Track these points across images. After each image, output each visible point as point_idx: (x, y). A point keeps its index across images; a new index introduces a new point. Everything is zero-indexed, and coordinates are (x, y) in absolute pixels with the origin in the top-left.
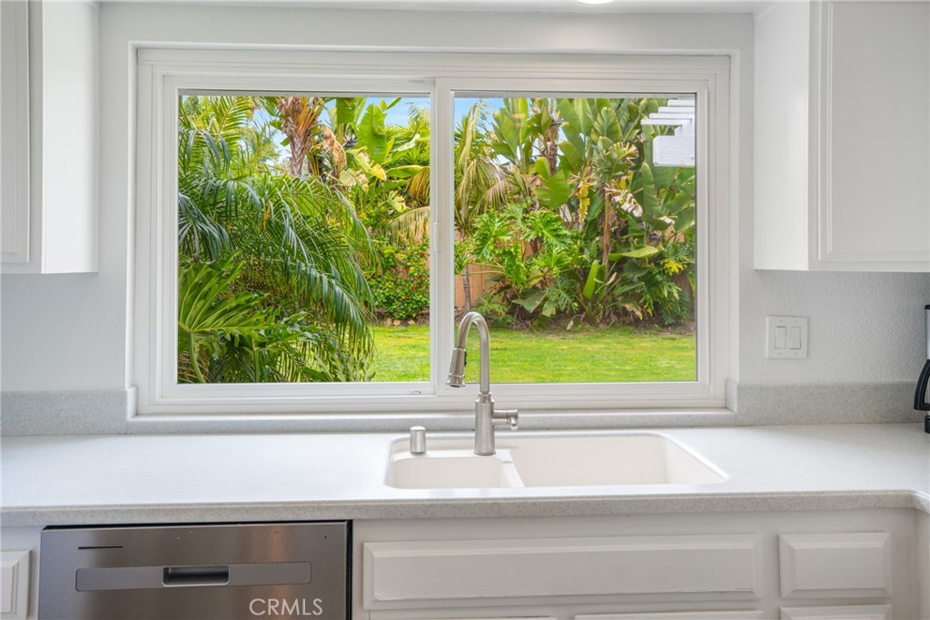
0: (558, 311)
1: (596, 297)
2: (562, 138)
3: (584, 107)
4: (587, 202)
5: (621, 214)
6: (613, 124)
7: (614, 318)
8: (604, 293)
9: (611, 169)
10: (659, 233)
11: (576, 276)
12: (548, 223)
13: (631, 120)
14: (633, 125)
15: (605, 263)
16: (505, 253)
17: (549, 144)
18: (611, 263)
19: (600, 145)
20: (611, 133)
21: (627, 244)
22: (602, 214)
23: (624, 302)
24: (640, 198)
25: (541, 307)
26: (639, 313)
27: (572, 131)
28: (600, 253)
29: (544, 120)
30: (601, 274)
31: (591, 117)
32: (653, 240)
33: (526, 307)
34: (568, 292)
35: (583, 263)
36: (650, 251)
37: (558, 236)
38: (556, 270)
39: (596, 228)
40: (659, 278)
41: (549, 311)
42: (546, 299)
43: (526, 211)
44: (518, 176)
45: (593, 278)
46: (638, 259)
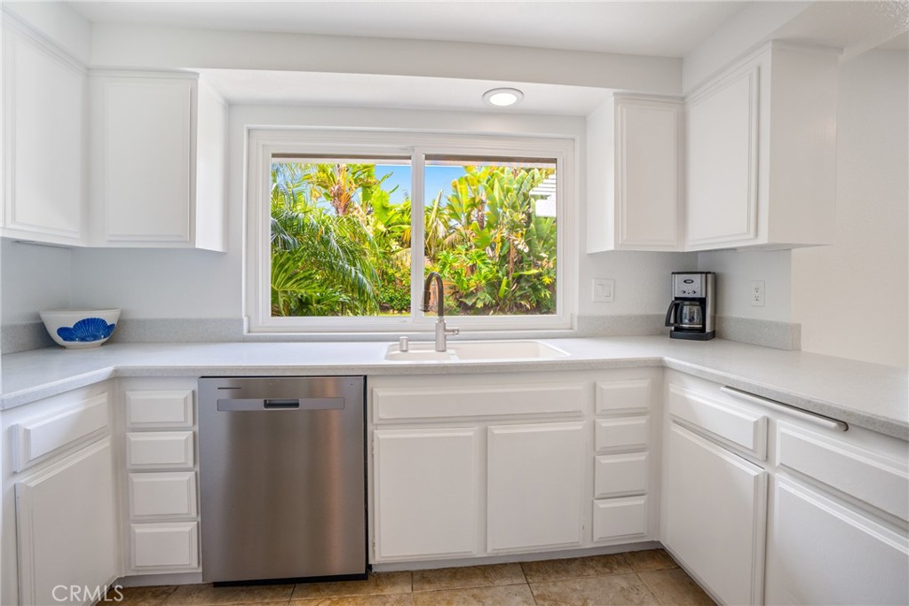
0: (485, 304)
1: (505, 297)
2: (487, 210)
3: (499, 193)
4: (500, 244)
5: (519, 252)
6: (514, 203)
7: (515, 309)
8: (510, 295)
9: (513, 227)
10: (539, 263)
11: (494, 285)
12: (479, 256)
13: (524, 201)
14: (526, 203)
15: (510, 279)
16: (455, 272)
17: (480, 213)
18: (513, 278)
19: (508, 214)
20: (513, 207)
21: (522, 269)
22: (509, 252)
23: (521, 300)
24: (529, 243)
25: (475, 303)
26: (528, 306)
27: (493, 206)
28: (507, 274)
29: (477, 201)
30: (508, 285)
31: (503, 198)
32: (536, 266)
33: (467, 302)
34: (490, 294)
35: (498, 278)
36: (534, 271)
37: (485, 263)
38: (484, 282)
39: (505, 260)
40: (539, 287)
41: (480, 305)
42: (478, 299)
43: (467, 250)
44: (463, 233)
45: (503, 287)
46: (528, 276)
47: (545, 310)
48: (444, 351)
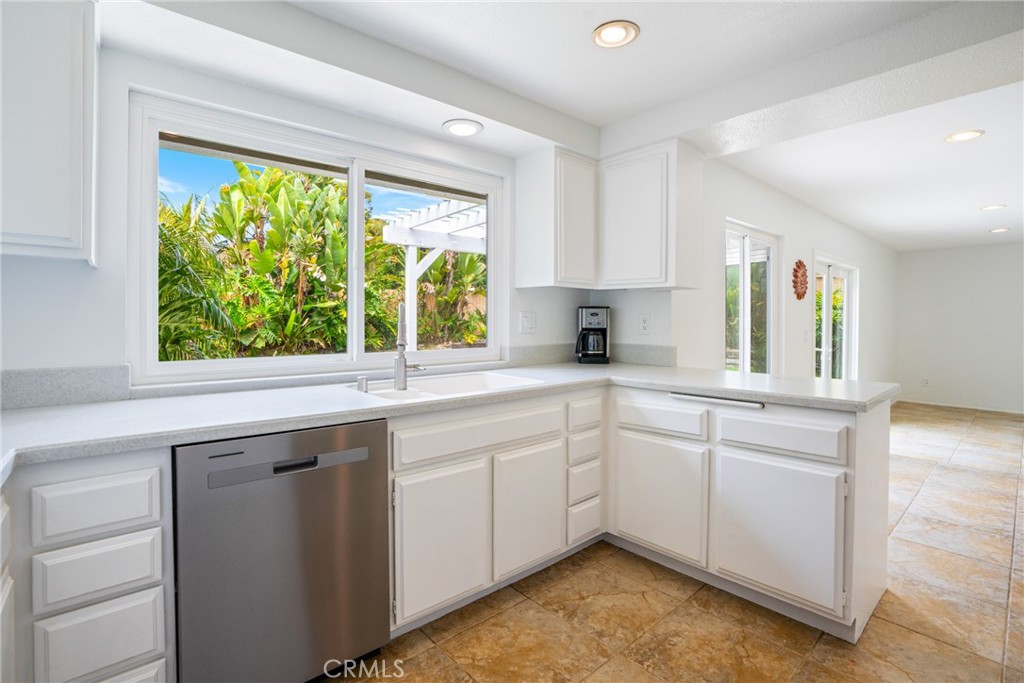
0: (267, 344)
1: (293, 334)
2: (268, 227)
3: (286, 204)
4: (287, 271)
5: (312, 281)
6: (306, 223)
7: (304, 348)
8: (298, 332)
9: (305, 251)
10: (335, 294)
11: (281, 320)
12: (262, 284)
13: (318, 220)
14: (318, 224)
15: (299, 312)
16: (229, 303)
17: (259, 230)
18: (303, 312)
19: (298, 234)
20: (306, 227)
21: (314, 300)
22: (298, 278)
23: (312, 337)
24: (324, 269)
25: (254, 342)
26: (322, 344)
27: (277, 224)
28: (295, 306)
29: (255, 214)
30: (297, 320)
31: (292, 215)
32: (331, 297)
33: (244, 342)
34: (274, 331)
35: (285, 311)
36: (330, 304)
37: (269, 293)
38: (268, 316)
39: (292, 290)
40: (335, 322)
41: (260, 344)
42: (258, 336)
43: (241, 275)
44: (236, 250)
45: (291, 322)
46: (322, 309)
47: (342, 349)
48: (405, 389)
